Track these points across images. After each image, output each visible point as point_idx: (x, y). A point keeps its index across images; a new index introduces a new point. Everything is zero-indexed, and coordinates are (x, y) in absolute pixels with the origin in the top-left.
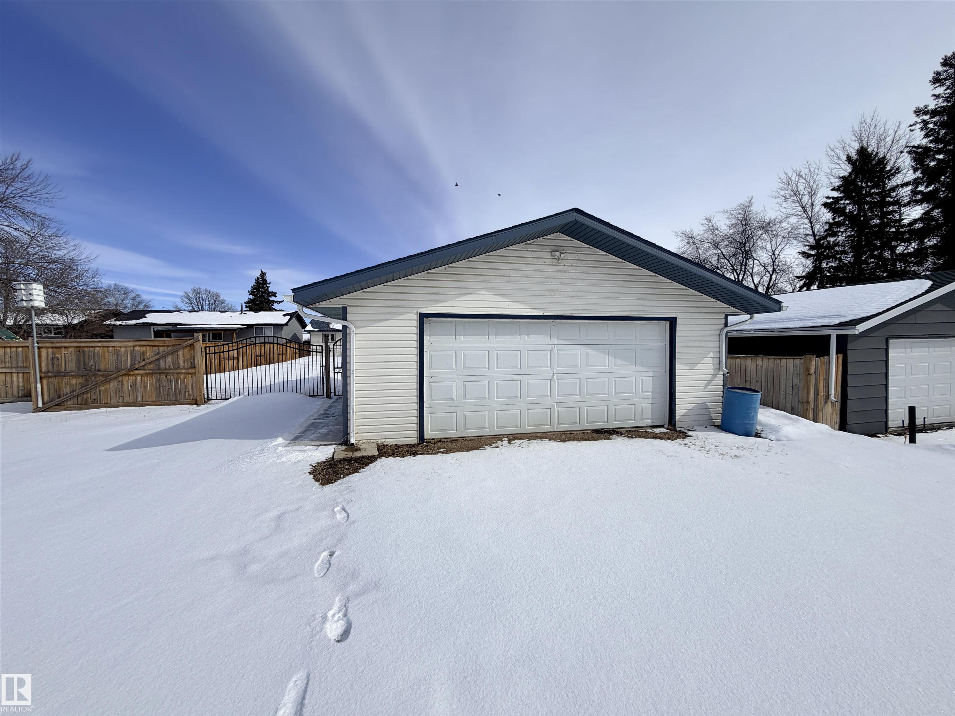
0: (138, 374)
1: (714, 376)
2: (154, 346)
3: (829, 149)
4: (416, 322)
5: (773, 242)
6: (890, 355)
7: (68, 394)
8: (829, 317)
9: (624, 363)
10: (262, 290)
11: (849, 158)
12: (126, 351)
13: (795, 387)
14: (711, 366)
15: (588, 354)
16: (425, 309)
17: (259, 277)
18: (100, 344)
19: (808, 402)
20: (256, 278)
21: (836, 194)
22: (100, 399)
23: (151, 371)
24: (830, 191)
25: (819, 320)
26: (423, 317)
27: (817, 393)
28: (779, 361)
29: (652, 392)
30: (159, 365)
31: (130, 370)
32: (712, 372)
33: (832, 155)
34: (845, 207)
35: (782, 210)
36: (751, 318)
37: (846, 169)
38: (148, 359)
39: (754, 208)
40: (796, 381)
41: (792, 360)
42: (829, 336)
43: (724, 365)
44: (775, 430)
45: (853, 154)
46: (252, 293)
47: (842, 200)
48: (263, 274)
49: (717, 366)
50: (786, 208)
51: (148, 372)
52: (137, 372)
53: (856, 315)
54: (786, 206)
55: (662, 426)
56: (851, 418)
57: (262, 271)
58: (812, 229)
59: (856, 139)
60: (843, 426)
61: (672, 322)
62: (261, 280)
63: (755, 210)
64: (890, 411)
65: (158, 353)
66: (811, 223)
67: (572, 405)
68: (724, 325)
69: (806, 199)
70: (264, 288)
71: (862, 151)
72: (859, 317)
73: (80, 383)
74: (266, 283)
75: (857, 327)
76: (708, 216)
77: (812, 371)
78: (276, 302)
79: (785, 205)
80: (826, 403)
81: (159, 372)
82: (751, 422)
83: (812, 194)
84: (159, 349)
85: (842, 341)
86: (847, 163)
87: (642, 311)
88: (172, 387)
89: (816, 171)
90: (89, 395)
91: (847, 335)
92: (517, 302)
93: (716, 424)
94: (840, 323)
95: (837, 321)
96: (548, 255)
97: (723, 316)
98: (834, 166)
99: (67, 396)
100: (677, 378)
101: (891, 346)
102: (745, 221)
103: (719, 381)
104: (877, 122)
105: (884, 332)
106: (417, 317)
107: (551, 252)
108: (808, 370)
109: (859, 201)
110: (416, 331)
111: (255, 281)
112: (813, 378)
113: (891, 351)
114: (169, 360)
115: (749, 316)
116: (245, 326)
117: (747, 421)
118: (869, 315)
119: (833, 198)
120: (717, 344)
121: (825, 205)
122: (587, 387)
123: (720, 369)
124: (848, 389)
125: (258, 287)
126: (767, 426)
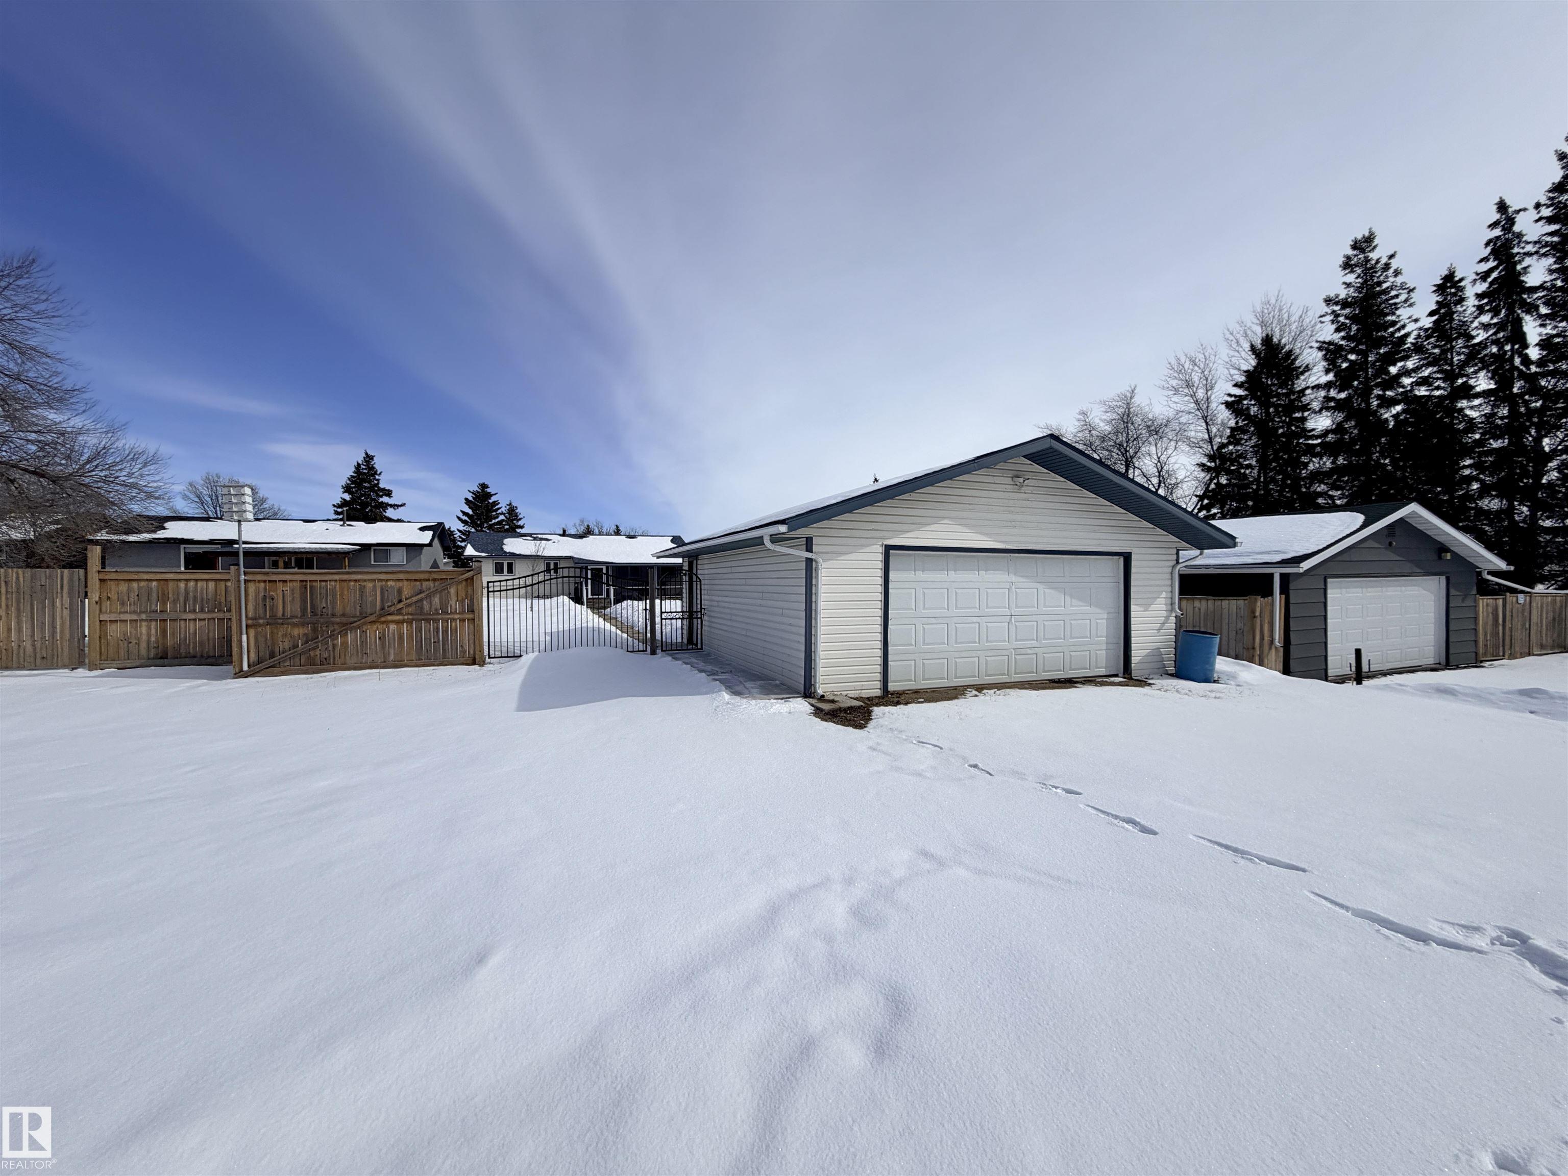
0: (392, 622)
1: (1167, 618)
2: (415, 580)
3: (1226, 332)
4: (880, 555)
5: (1159, 445)
6: (1329, 596)
7: (286, 652)
8: (1268, 553)
9: (1081, 604)
10: (366, 485)
11: (1253, 348)
12: (374, 586)
13: (1239, 632)
14: (1164, 607)
15: (1045, 592)
16: (891, 540)
17: (360, 462)
18: (337, 577)
19: (1254, 648)
20: (356, 464)
21: (1239, 392)
22: (334, 658)
23: (410, 617)
24: (1231, 385)
25: (1259, 556)
26: (888, 549)
27: (1262, 639)
28: (1219, 602)
29: (1107, 637)
30: (422, 608)
31: (381, 616)
32: (1165, 614)
33: (1230, 339)
34: (1248, 409)
35: (1171, 406)
36: (1201, 554)
37: (1250, 362)
38: (406, 599)
39: (1137, 400)
40: (1240, 625)
41: (1234, 602)
42: (1272, 575)
43: (1177, 607)
44: (1232, 676)
45: (1258, 343)
46: (347, 489)
47: (1245, 399)
48: (369, 458)
49: (1169, 608)
50: (1176, 403)
51: (406, 617)
52: (390, 618)
53: (1297, 552)
54: (1177, 401)
55: (1116, 676)
56: (1293, 665)
57: (366, 454)
58: (1208, 433)
59: (1258, 322)
60: (1287, 671)
61: (1127, 558)
62: (364, 467)
63: (1138, 403)
64: (1329, 658)
65: (421, 592)
66: (1207, 424)
67: (1029, 651)
68: (1175, 562)
69: (1201, 394)
70: (370, 482)
71: (1267, 339)
72: (1301, 554)
73: (305, 634)
74: (376, 473)
75: (1302, 565)
76: (1085, 409)
77: (1258, 614)
78: (391, 506)
79: (1175, 399)
80: (1270, 648)
81: (421, 616)
82: (1210, 668)
83: (1209, 388)
84: (422, 584)
85: (1285, 578)
86: (1250, 353)
87: (1099, 545)
88: (439, 639)
89: (1212, 357)
90: (318, 652)
91: (1289, 574)
92: (980, 533)
93: (1170, 672)
94: (1283, 560)
95: (1278, 558)
96: (1009, 481)
97: (1175, 551)
98: (1232, 353)
99: (286, 654)
100: (1133, 620)
101: (1329, 585)
102: (1126, 418)
103: (1171, 624)
104: (1282, 304)
105: (1320, 571)
106: (881, 550)
107: (1012, 477)
108: (1253, 612)
109: (1264, 404)
110: (880, 565)
111: (353, 469)
112: (1258, 621)
113: (1329, 591)
114: (436, 600)
115: (1198, 552)
116: (358, 547)
117: (1207, 666)
118: (1310, 551)
119: (1235, 396)
120: (1169, 582)
121: (1228, 405)
122: (1044, 630)
123: (1172, 610)
124: (1291, 633)
125: (359, 479)
126: (1223, 673)
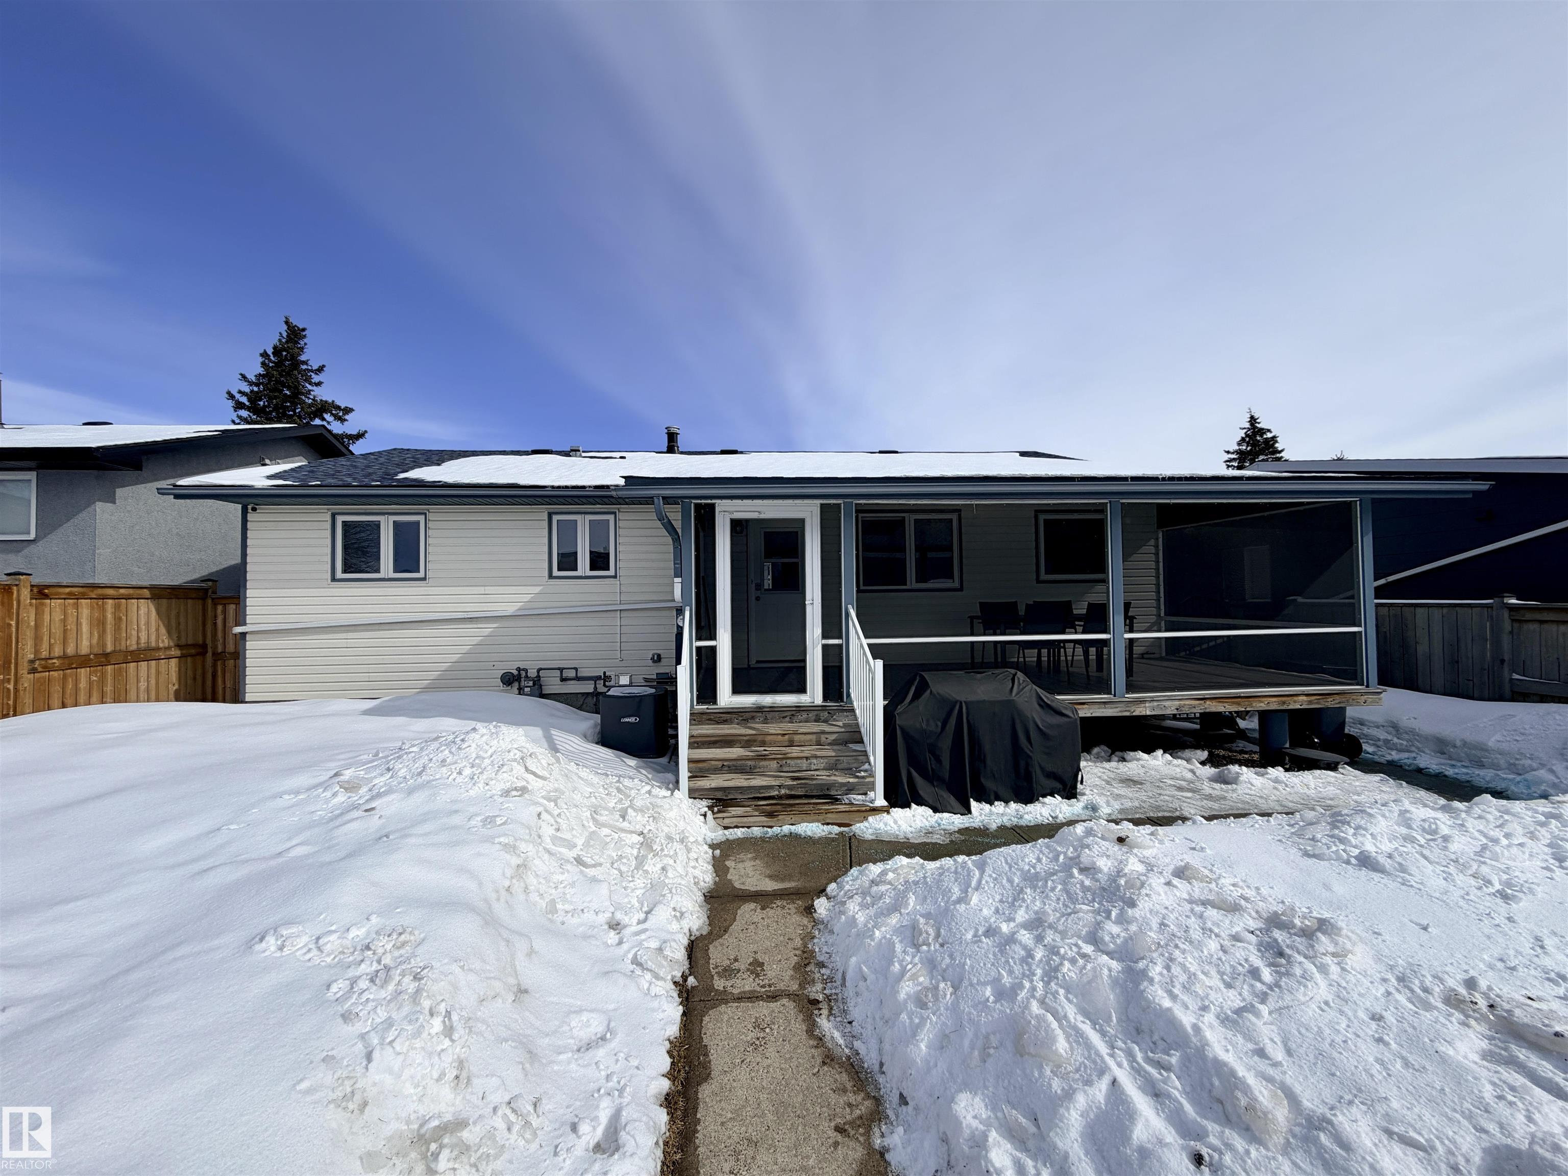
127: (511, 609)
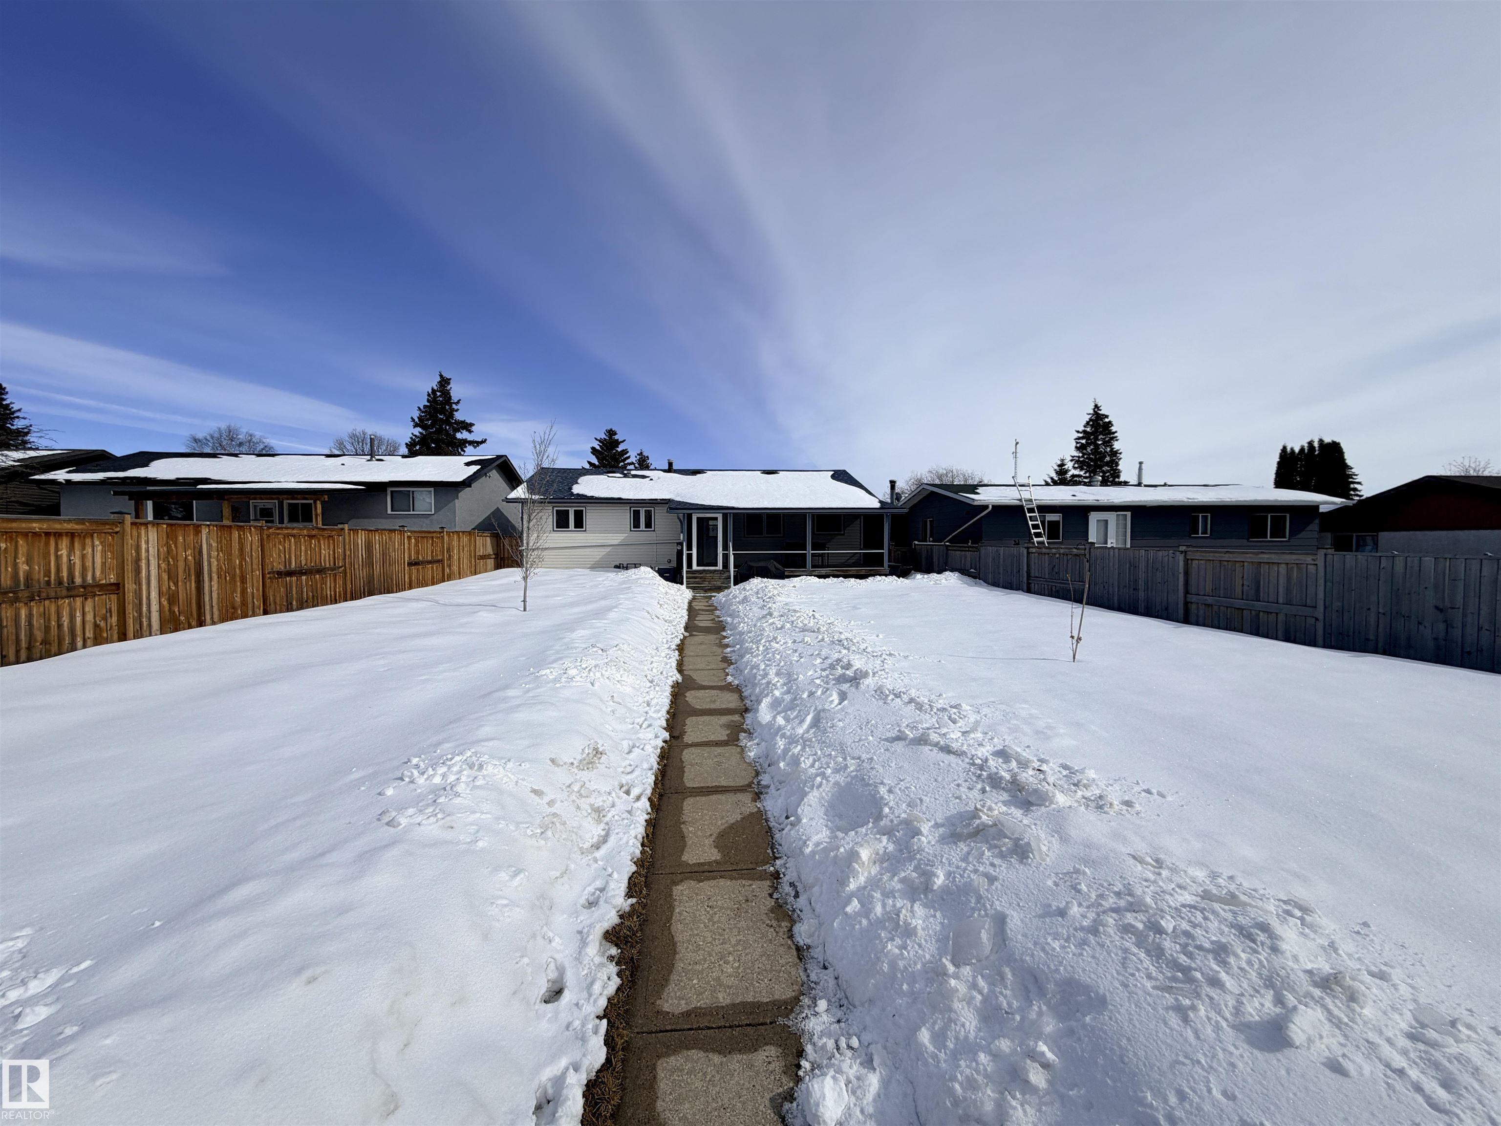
10: (442, 416)
17: (435, 388)
20: (430, 391)
46: (419, 424)
48: (444, 382)
57: (441, 376)
62: (439, 394)
70: (445, 412)
74: (450, 403)
78: (471, 443)
111: (427, 397)
116: (363, 487)
125: (432, 409)
127: (616, 542)
